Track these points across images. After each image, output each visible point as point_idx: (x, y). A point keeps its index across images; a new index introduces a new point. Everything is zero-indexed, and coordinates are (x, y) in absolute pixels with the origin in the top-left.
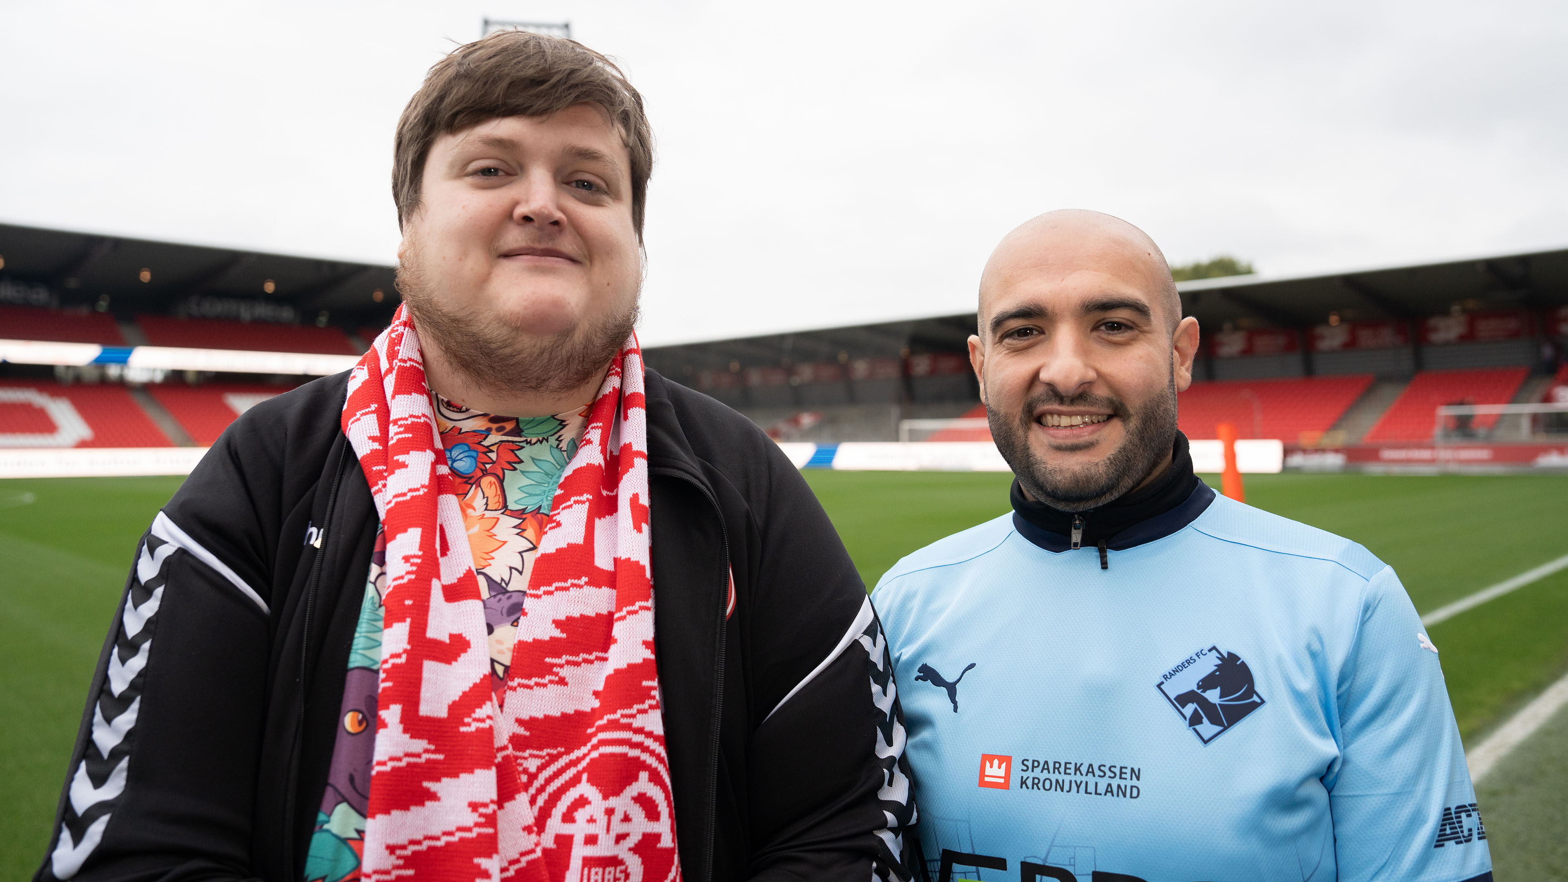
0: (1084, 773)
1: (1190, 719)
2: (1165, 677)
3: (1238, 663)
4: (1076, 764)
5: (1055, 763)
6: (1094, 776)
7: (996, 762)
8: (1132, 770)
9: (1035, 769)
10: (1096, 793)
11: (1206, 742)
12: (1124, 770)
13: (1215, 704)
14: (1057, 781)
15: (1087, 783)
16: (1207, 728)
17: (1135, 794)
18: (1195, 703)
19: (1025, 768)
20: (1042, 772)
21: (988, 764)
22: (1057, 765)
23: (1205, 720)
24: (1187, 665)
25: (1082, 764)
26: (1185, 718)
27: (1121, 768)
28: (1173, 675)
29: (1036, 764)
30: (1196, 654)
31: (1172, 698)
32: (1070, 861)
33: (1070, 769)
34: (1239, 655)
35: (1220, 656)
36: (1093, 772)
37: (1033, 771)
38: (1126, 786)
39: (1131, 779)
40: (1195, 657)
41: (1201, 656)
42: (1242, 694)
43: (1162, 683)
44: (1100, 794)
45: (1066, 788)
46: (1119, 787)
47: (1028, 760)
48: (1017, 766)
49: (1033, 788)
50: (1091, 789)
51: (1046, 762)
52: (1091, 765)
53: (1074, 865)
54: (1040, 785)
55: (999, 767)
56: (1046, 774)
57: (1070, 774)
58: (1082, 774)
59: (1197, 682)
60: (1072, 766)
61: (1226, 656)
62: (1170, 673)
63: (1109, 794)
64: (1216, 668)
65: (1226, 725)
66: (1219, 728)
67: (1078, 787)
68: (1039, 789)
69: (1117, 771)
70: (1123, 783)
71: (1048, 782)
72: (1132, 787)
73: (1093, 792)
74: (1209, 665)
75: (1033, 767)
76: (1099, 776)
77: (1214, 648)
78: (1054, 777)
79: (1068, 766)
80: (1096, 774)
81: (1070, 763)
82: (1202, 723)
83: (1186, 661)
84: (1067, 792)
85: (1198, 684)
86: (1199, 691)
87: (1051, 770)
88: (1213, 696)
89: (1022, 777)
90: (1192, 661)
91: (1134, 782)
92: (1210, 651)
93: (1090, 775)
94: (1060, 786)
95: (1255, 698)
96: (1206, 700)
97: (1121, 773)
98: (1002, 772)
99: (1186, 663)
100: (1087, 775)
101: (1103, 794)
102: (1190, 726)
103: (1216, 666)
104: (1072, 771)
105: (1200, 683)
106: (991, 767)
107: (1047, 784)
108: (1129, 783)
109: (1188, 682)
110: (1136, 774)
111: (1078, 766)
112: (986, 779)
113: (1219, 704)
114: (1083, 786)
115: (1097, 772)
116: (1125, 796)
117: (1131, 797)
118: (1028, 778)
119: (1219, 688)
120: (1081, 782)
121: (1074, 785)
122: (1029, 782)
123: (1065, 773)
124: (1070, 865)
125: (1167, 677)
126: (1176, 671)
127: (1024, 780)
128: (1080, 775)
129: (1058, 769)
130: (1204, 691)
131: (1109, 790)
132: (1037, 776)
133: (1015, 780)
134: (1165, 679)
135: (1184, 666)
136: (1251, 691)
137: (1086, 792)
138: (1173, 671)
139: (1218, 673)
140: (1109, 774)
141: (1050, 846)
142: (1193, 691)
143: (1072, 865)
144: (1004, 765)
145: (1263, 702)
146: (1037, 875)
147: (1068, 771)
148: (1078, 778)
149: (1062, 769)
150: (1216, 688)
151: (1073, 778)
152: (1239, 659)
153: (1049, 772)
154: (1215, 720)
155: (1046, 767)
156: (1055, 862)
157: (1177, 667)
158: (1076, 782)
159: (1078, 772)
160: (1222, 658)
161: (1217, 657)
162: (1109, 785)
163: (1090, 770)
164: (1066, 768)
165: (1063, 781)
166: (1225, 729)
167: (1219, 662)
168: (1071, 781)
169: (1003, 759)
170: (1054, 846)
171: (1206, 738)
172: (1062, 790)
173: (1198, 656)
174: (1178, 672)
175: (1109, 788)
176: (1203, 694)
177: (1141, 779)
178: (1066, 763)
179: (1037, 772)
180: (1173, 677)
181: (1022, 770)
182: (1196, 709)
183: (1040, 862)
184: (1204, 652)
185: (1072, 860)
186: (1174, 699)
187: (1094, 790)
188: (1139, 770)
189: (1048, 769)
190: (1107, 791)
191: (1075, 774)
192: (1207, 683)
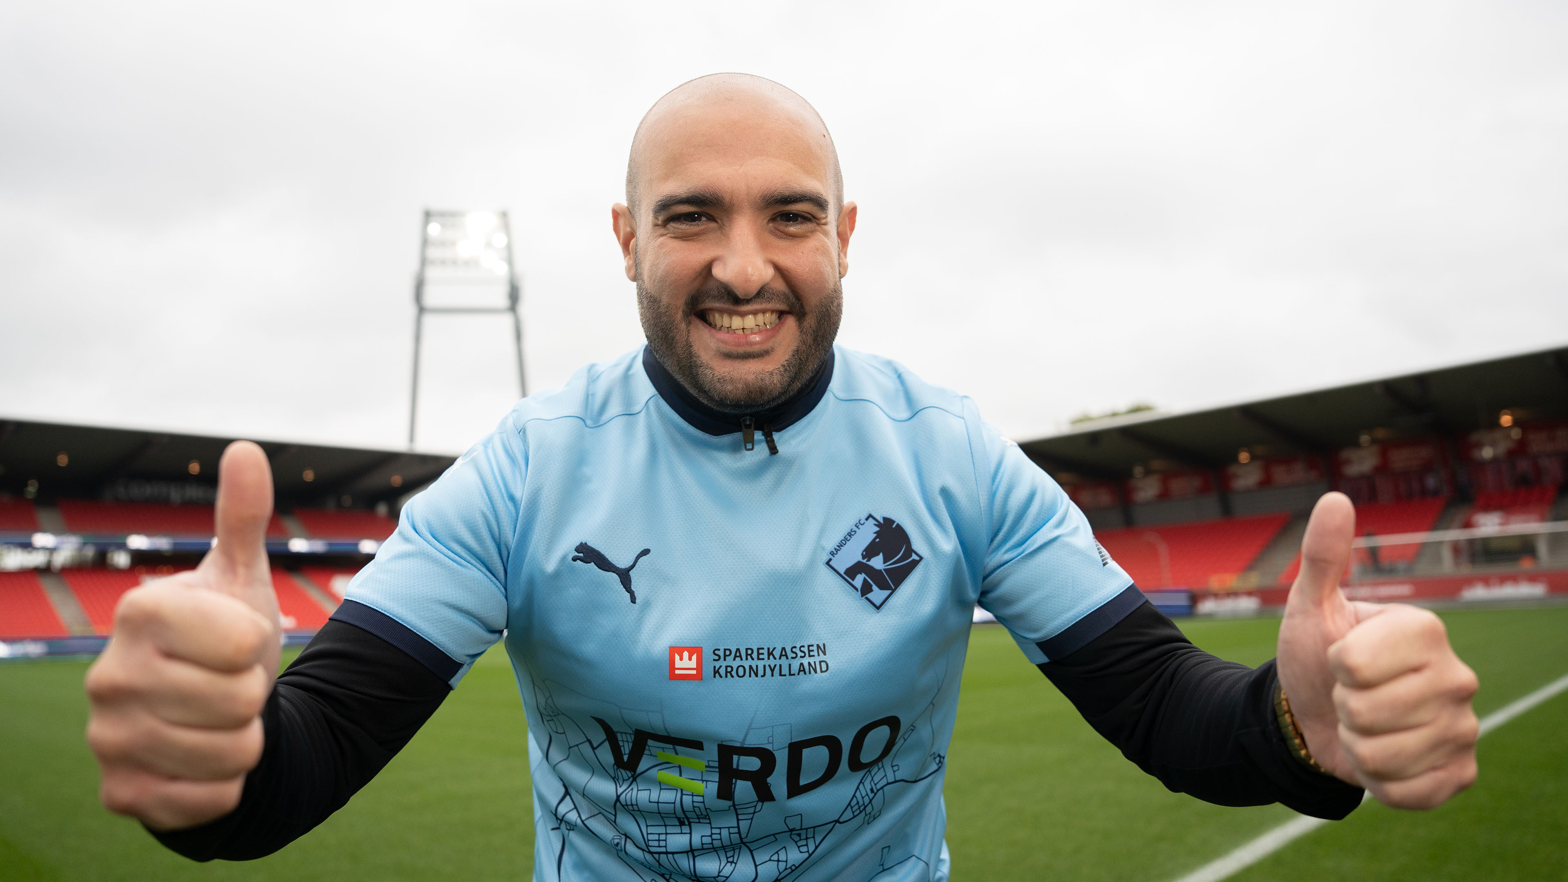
0: (777, 656)
1: (861, 590)
2: (832, 554)
3: (894, 526)
4: (769, 649)
5: (747, 649)
6: (787, 658)
7: (686, 654)
8: (818, 646)
9: (727, 657)
10: (790, 674)
11: (878, 608)
12: (811, 648)
13: (881, 570)
14: (751, 667)
15: (780, 666)
16: (877, 595)
17: (824, 668)
18: (863, 574)
19: (717, 658)
20: (734, 660)
21: (677, 657)
22: (749, 652)
23: (874, 587)
24: (849, 538)
25: (775, 648)
26: (857, 589)
27: (809, 646)
28: (838, 550)
29: (728, 653)
30: (856, 526)
31: (842, 572)
32: (768, 740)
33: (763, 654)
34: (893, 518)
35: (876, 523)
36: (786, 655)
37: (725, 660)
38: (815, 662)
39: (819, 655)
40: (855, 529)
41: (860, 526)
42: (902, 555)
43: (830, 560)
44: (794, 675)
45: (761, 672)
46: (809, 664)
47: (719, 650)
48: (708, 656)
49: (726, 677)
50: (785, 671)
51: (738, 650)
52: (784, 649)
53: (772, 743)
54: (734, 673)
55: (690, 659)
56: (738, 662)
57: (763, 659)
58: (775, 658)
59: (861, 552)
60: (765, 652)
61: (882, 521)
62: (835, 549)
63: (802, 673)
64: (875, 535)
65: (893, 587)
66: (888, 592)
67: (772, 670)
68: (732, 676)
69: (805, 649)
70: (812, 660)
71: (741, 669)
72: (820, 662)
73: (787, 674)
74: (868, 534)
75: (725, 656)
76: (792, 658)
77: (870, 516)
78: (746, 664)
79: (761, 651)
80: (790, 657)
81: (763, 649)
82: (872, 591)
83: (848, 534)
84: (762, 676)
85: (862, 554)
86: (864, 561)
87: (744, 657)
88: (877, 562)
89: (715, 667)
90: (853, 533)
91: (822, 657)
92: (867, 519)
93: (784, 658)
94: (754, 671)
95: (914, 557)
96: (872, 568)
97: (809, 651)
98: (693, 664)
99: (848, 536)
100: (780, 658)
101: (796, 674)
102: (862, 596)
103: (875, 533)
104: (765, 656)
105: (864, 553)
106: (681, 659)
107: (741, 670)
108: (817, 659)
109: (852, 554)
110: (822, 649)
111: (771, 650)
112: (677, 672)
113: (884, 570)
114: (777, 669)
115: (790, 655)
116: (816, 672)
117: (822, 672)
118: (721, 666)
119: (881, 554)
120: (775, 665)
121: (768, 669)
122: (722, 671)
123: (759, 659)
124: (769, 743)
125: (834, 554)
126: (841, 545)
127: (716, 669)
128: (773, 659)
129: (751, 655)
130: (869, 560)
131: (802, 669)
132: (729, 665)
133: (708, 670)
134: (832, 555)
135: (846, 539)
136: (910, 551)
137: (781, 675)
138: (838, 546)
139: (878, 540)
140: (800, 654)
141: (748, 729)
142: (859, 562)
143: (770, 743)
144: (694, 657)
145: (921, 558)
146: (734, 756)
147: (761, 657)
148: (772, 662)
149: (755, 655)
150: (878, 554)
151: (766, 662)
152: (894, 522)
153: (742, 659)
154: (883, 586)
155: (738, 654)
156: (753, 743)
157: (841, 542)
158: (769, 666)
159: (771, 656)
160: (879, 525)
161: (875, 525)
162: (802, 664)
163: (783, 653)
164: (759, 654)
165: (757, 666)
166: (893, 591)
167: (877, 529)
168: (765, 666)
169: (692, 650)
170: (752, 729)
171: (878, 604)
172: (756, 675)
173: (857, 527)
174: (842, 546)
175: (802, 667)
176: (868, 563)
177: (827, 654)
178: (758, 649)
179: (730, 661)
180: (838, 552)
181: (714, 660)
182: (865, 579)
183: (738, 745)
184: (862, 522)
185: (771, 739)
186: (844, 573)
187: (788, 671)
188: (824, 644)
189: (740, 656)
190: (800, 671)
191: (769, 659)
192: (870, 551)
